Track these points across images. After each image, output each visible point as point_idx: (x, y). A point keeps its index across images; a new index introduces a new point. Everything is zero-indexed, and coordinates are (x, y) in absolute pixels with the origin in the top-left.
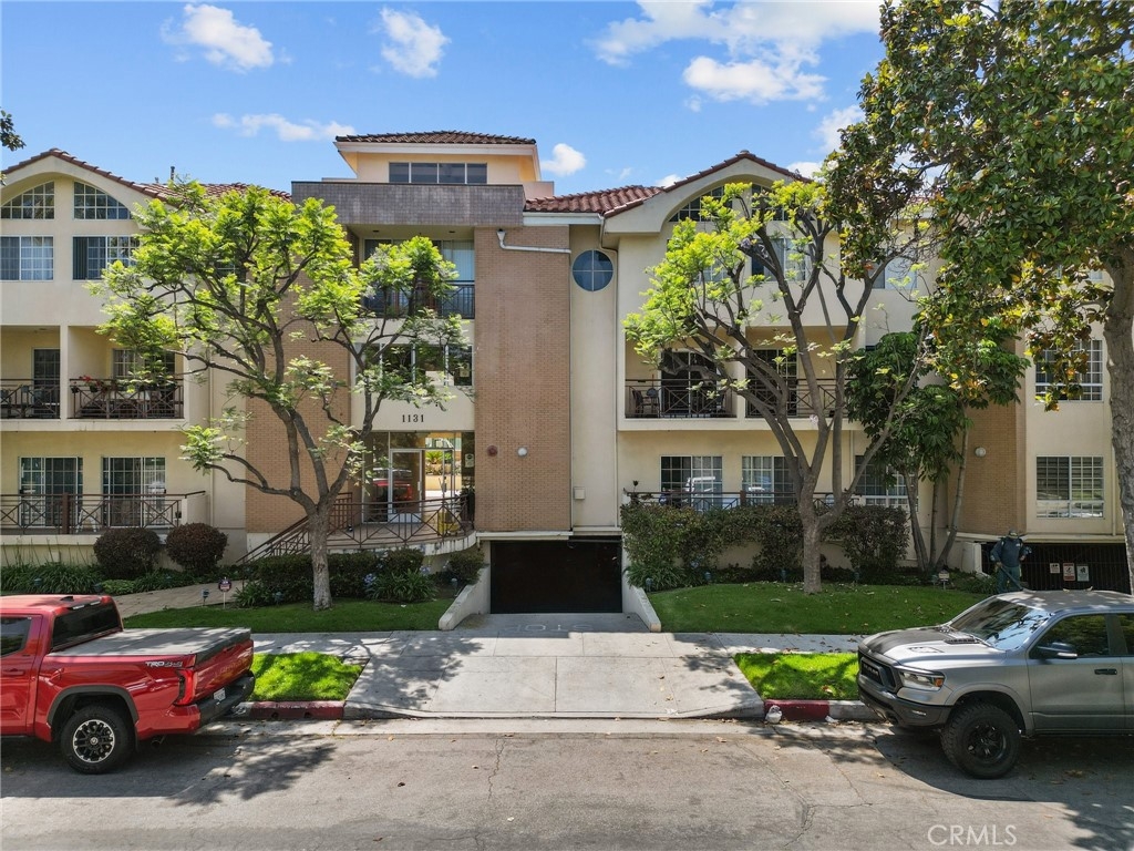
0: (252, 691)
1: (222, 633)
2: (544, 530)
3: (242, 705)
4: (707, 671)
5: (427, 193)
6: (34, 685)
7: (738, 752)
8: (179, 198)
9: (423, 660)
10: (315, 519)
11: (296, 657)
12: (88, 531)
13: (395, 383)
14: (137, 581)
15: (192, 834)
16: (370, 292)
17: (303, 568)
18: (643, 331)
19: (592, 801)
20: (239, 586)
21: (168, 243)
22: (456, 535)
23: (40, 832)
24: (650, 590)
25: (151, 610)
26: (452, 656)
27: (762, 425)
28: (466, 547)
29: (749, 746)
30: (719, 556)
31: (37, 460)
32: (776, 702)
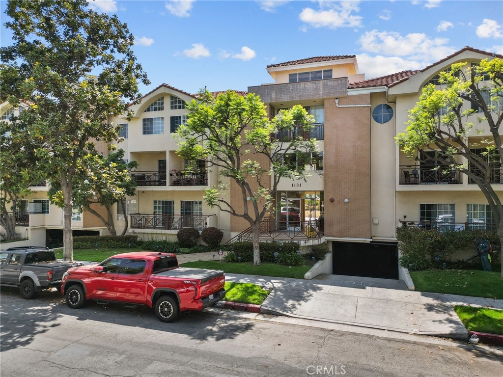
0: (224, 296)
1: (212, 272)
2: (358, 238)
3: (220, 302)
4: (437, 313)
5: (303, 86)
6: (147, 285)
7: (449, 355)
8: (201, 98)
9: (295, 291)
10: (254, 227)
11: (243, 285)
12: (176, 229)
13: (285, 170)
14: (191, 249)
15: (195, 351)
16: (276, 131)
17: (249, 248)
18: (407, 141)
19: (367, 367)
20: (226, 253)
21: (197, 116)
22: (315, 237)
23: (145, 341)
24: (411, 270)
25: (195, 261)
26: (309, 292)
27: (476, 188)
28: (320, 243)
29: (457, 353)
30: (452, 255)
31: (159, 201)
32: (476, 333)
